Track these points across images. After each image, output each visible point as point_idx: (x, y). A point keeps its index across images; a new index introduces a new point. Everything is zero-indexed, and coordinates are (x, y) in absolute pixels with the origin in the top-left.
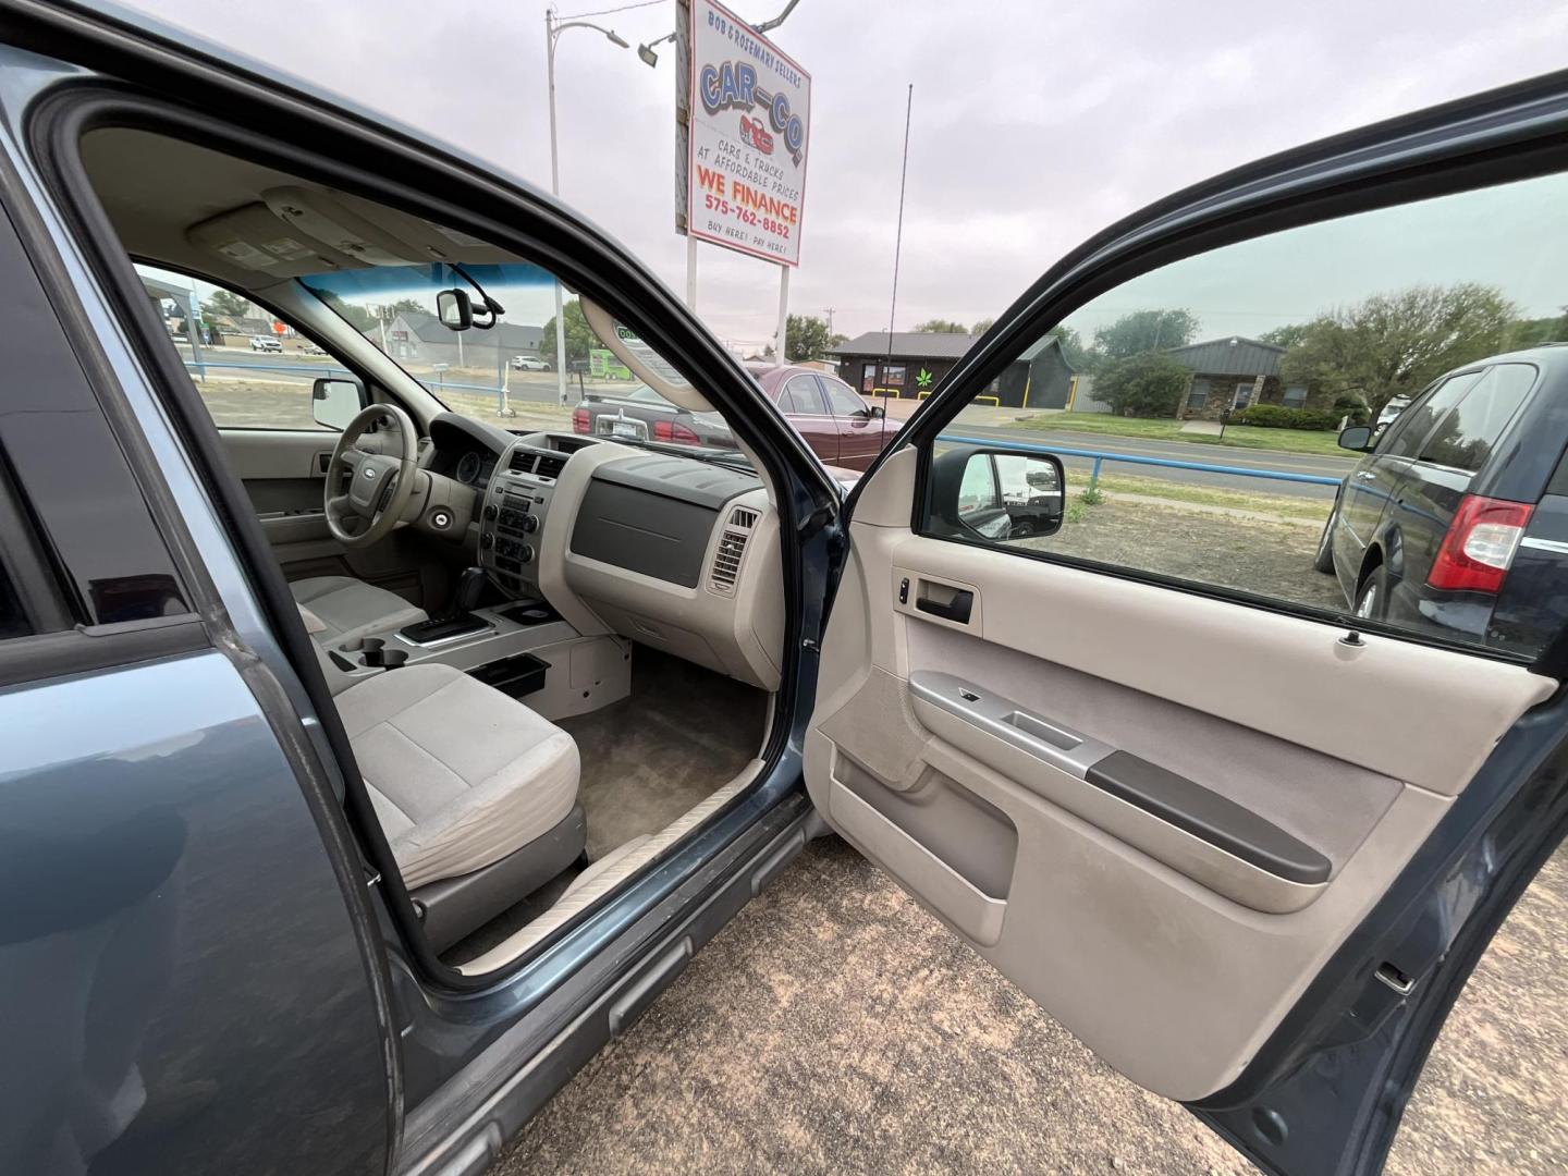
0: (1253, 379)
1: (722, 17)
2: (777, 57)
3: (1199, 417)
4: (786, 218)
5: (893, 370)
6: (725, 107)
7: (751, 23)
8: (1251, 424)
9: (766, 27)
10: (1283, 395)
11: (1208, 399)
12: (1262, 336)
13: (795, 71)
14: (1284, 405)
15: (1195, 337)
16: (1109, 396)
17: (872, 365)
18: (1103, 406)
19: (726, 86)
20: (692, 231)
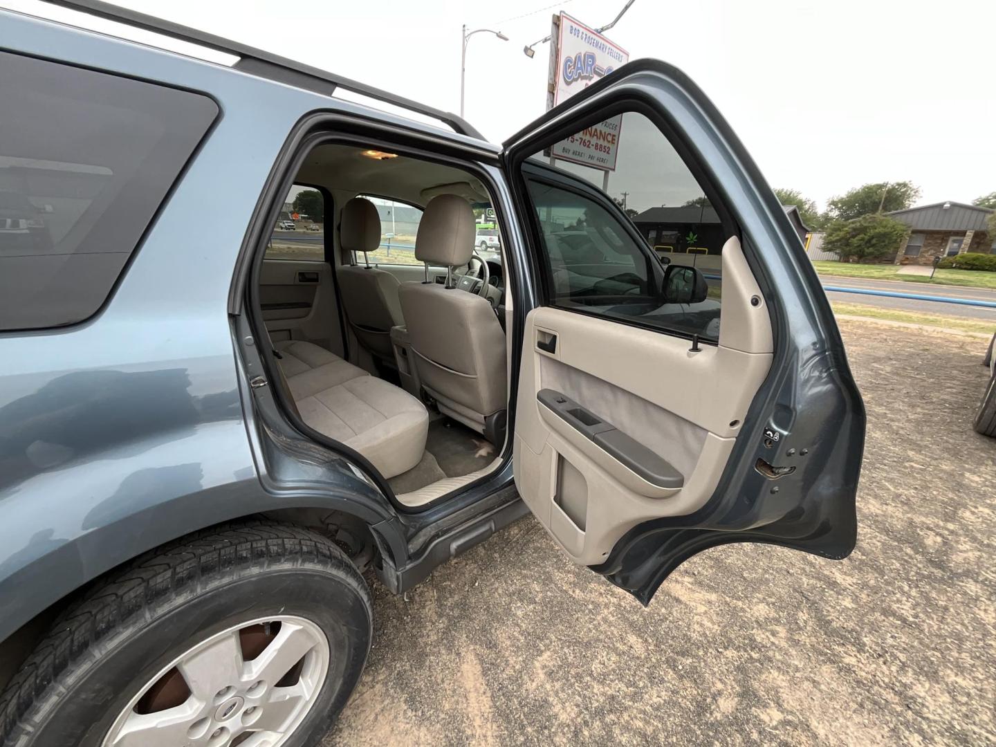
0: (963, 234)
1: (578, 27)
2: (609, 46)
3: (915, 263)
4: (609, 142)
5: (669, 233)
6: (576, 80)
7: (594, 28)
8: (960, 268)
9: (602, 30)
10: (991, 246)
11: (922, 249)
12: (977, 200)
13: (619, 52)
14: (991, 253)
15: (915, 202)
16: (838, 248)
17: (654, 230)
18: (831, 255)
19: (578, 67)
20: (553, 154)
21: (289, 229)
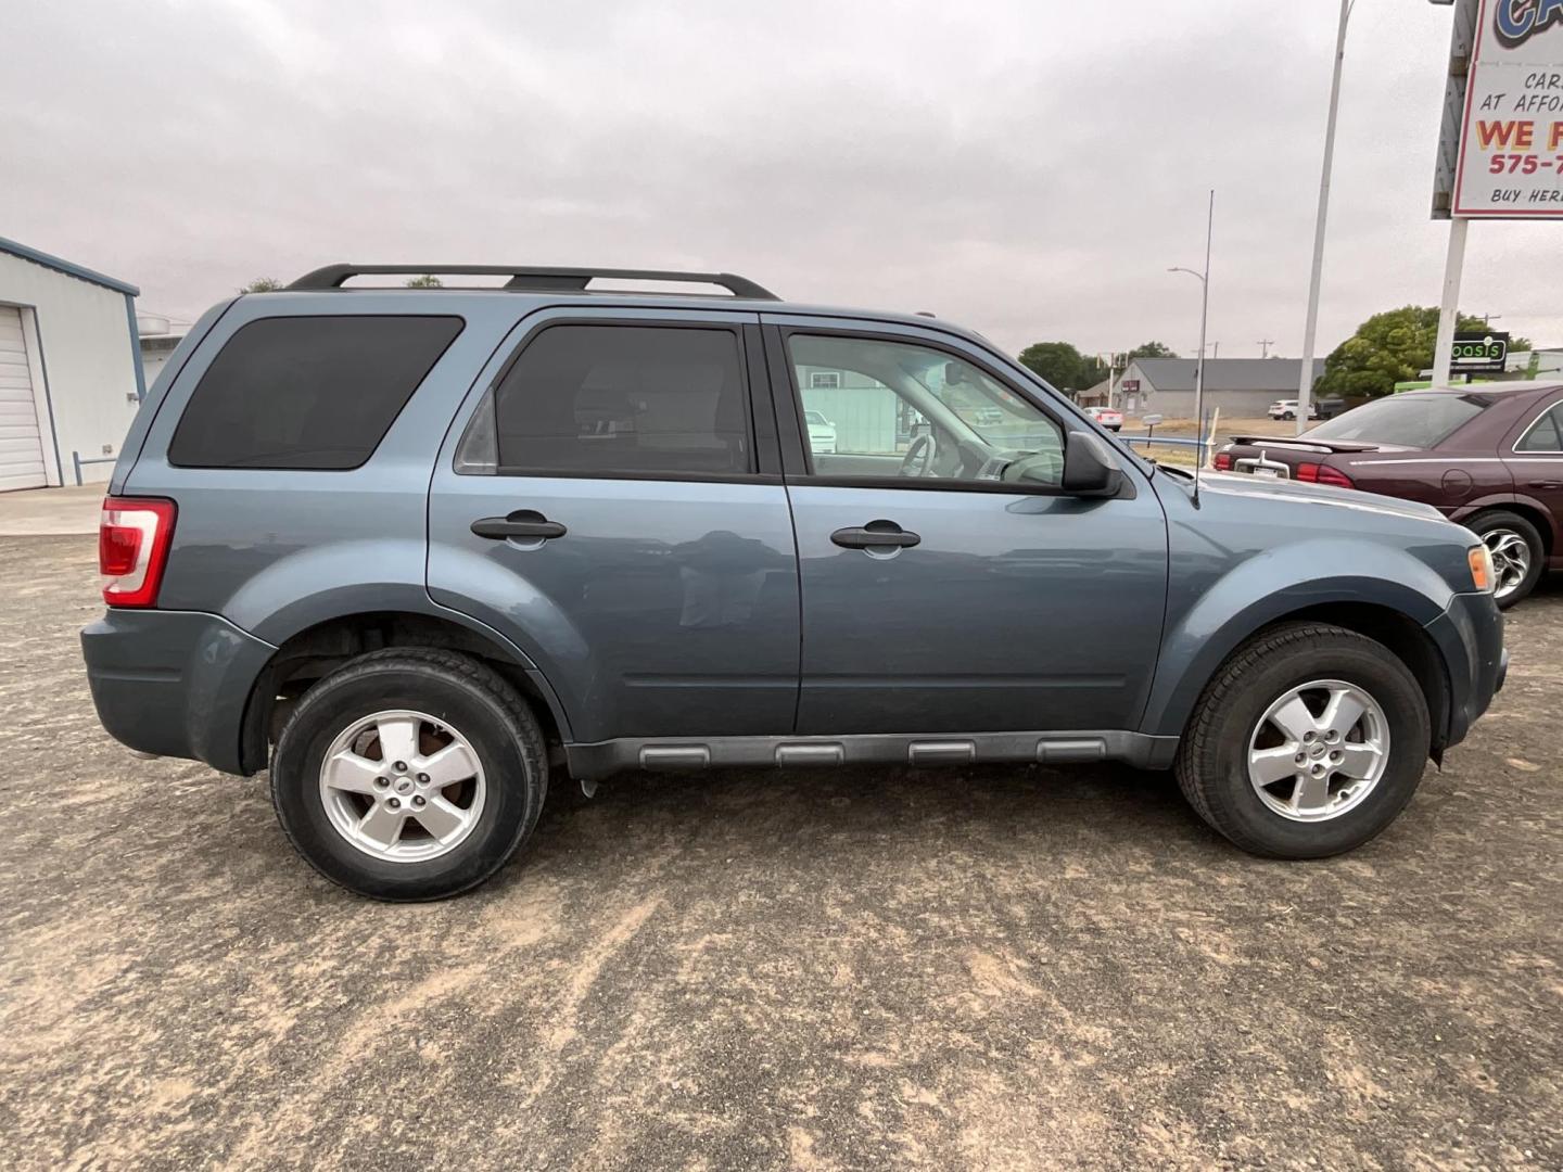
6: (1543, 29)
20: (1457, 211)
21: (991, 422)
